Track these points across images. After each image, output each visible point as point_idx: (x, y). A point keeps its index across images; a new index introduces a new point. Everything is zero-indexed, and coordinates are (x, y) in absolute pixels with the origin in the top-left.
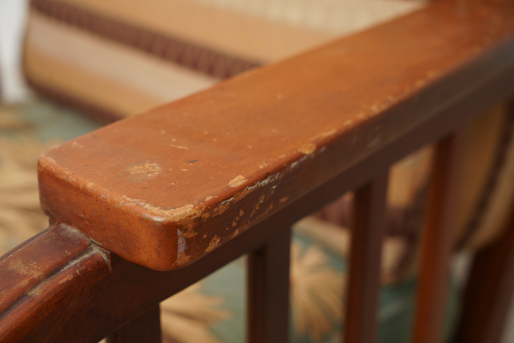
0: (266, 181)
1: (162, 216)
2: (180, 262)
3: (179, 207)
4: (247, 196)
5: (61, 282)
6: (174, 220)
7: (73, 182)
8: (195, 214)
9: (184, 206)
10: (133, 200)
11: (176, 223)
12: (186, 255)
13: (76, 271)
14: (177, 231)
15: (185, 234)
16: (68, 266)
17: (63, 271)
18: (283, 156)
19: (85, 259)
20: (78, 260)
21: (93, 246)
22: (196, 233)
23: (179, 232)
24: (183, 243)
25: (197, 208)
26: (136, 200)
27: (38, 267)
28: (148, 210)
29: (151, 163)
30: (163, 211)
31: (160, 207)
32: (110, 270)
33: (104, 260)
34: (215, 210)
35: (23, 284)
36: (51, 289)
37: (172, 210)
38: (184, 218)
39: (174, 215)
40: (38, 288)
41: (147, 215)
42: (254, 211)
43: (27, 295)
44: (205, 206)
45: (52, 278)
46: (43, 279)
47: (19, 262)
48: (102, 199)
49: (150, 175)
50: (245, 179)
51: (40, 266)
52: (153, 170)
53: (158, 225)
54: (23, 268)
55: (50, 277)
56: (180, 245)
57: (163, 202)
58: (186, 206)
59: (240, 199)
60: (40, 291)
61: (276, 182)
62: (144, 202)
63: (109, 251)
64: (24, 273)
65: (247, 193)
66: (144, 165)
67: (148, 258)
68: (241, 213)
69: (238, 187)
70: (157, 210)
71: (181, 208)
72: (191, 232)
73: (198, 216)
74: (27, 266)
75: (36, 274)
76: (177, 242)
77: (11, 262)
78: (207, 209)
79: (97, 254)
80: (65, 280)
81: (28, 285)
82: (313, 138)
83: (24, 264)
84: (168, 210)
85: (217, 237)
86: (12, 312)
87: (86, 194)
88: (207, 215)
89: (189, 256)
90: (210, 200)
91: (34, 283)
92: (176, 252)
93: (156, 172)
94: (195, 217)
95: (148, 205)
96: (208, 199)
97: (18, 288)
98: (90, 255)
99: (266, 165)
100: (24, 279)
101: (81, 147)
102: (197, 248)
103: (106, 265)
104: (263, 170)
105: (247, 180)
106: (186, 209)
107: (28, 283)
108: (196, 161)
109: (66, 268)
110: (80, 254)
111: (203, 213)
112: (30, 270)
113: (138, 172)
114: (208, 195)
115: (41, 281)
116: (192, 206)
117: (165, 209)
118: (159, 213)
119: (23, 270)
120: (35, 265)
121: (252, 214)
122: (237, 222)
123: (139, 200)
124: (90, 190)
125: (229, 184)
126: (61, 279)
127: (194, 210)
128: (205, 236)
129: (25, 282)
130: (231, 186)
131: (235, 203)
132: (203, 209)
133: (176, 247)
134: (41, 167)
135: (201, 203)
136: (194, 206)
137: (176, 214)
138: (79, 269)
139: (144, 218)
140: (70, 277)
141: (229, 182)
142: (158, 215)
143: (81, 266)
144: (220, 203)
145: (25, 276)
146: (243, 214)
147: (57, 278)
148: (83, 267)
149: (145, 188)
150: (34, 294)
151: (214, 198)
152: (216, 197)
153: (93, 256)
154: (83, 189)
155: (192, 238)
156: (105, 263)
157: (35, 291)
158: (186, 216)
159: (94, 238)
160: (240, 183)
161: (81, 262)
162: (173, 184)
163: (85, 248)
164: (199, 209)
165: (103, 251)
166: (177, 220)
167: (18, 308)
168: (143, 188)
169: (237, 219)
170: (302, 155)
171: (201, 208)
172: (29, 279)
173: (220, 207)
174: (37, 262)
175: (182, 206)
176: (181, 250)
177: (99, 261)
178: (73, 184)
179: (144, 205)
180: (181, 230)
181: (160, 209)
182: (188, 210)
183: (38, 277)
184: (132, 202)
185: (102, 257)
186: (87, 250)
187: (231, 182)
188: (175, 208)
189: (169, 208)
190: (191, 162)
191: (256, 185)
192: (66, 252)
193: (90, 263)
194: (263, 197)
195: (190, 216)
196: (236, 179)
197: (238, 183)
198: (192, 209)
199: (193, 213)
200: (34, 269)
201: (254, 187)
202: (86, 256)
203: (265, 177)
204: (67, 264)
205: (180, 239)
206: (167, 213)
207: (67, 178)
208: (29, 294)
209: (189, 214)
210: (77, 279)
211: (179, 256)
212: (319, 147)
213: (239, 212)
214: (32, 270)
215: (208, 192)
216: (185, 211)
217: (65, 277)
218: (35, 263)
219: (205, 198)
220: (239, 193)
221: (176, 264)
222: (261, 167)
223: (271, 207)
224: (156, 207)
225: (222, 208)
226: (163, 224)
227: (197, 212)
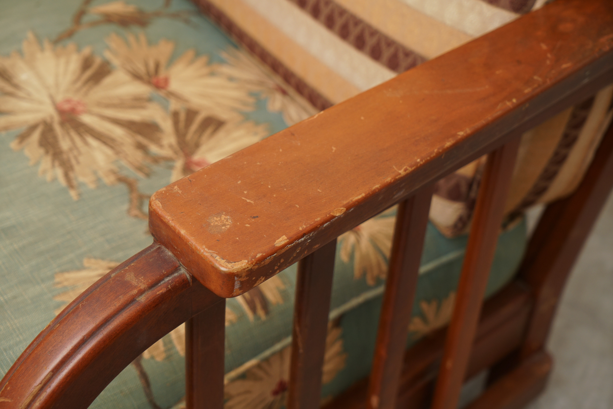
0: (303, 239)
1: (226, 268)
2: (235, 294)
3: (238, 262)
4: (287, 251)
5: (158, 293)
6: (234, 272)
7: (172, 226)
8: (248, 267)
9: (241, 261)
10: (210, 251)
11: (235, 273)
12: (240, 290)
13: (168, 285)
14: (235, 278)
15: (240, 279)
16: (164, 282)
17: (160, 285)
18: (319, 219)
19: (175, 277)
20: (170, 277)
21: (181, 267)
22: (248, 278)
23: (236, 278)
24: (238, 284)
25: (250, 263)
26: (211, 251)
27: (144, 281)
28: (218, 262)
29: (226, 215)
30: (227, 264)
31: (226, 260)
32: (191, 285)
33: (187, 279)
34: (262, 263)
35: (134, 292)
36: (151, 298)
37: (233, 263)
38: (240, 270)
39: (234, 268)
40: (143, 296)
41: (217, 265)
42: (292, 258)
43: (136, 300)
44: (255, 262)
45: (152, 289)
46: (147, 290)
47: (132, 275)
48: (189, 244)
49: (223, 227)
50: (287, 239)
51: (146, 280)
52: (226, 223)
53: (223, 273)
54: (135, 280)
55: (151, 289)
56: (236, 285)
57: (228, 255)
58: (243, 261)
59: (282, 253)
60: (144, 298)
61: (310, 238)
62: (217, 254)
63: (191, 274)
64: (135, 284)
65: (287, 249)
66: (221, 217)
67: (215, 289)
68: (282, 261)
69: (280, 246)
70: (223, 262)
71: (239, 262)
72: (244, 277)
73: (250, 268)
74: (137, 279)
75: (143, 286)
76: (234, 283)
77: (127, 274)
78: (256, 263)
79: (183, 274)
80: (161, 291)
81: (137, 293)
82: (345, 202)
83: (135, 277)
84: (230, 264)
85: (263, 277)
86: (126, 312)
87: (180, 237)
88: (256, 267)
89: (242, 291)
90: (260, 257)
91: (141, 292)
92: (233, 289)
93: (229, 225)
94: (248, 269)
95: (218, 257)
96: (259, 255)
97: (131, 295)
98: (179, 274)
99: (305, 227)
100: (135, 289)
101: (180, 192)
102: (248, 285)
103: (188, 282)
104: (301, 231)
105: (288, 240)
106: (242, 264)
107: (137, 292)
108: (257, 217)
109: (162, 283)
110: (172, 273)
111: (253, 266)
112: (139, 283)
113: (216, 223)
114: (259, 253)
115: (145, 291)
116: (247, 261)
117: (229, 262)
118: (224, 265)
119: (134, 282)
120: (142, 279)
121: (290, 260)
122: (279, 266)
123: (213, 252)
124: (183, 236)
125: (275, 243)
126: (158, 291)
127: (248, 264)
128: (254, 278)
129: (135, 291)
130: (276, 245)
131: (277, 256)
132: (254, 264)
133: (233, 286)
134: (152, 207)
135: (253, 260)
136: (248, 261)
137: (235, 267)
138: (170, 285)
139: (215, 266)
140: (164, 290)
141: (275, 241)
142: (223, 267)
143: (172, 282)
144: (266, 258)
145: (135, 287)
146: (283, 261)
147: (156, 290)
148: (173, 283)
149: (219, 241)
150: (140, 300)
151: (262, 255)
152: (264, 254)
153: (181, 275)
154: (178, 233)
155: (244, 280)
156: (188, 281)
157: (141, 297)
158: (242, 269)
159: (182, 263)
160: (283, 243)
161: (172, 279)
162: (238, 238)
163: (176, 269)
164: (251, 264)
165: (188, 273)
166: (235, 272)
167: (129, 309)
168: (217, 240)
169: (279, 264)
170: (334, 217)
171: (252, 263)
172: (138, 289)
173: (266, 261)
174: (144, 277)
175: (240, 261)
176: (237, 288)
177: (184, 279)
178: (172, 228)
179: (216, 257)
180: (237, 277)
181: (226, 261)
182: (243, 265)
183: (144, 288)
184: (208, 253)
185: (186, 276)
186: (177, 270)
187: (277, 241)
188: (235, 262)
189: (231, 261)
190: (254, 217)
191: (295, 243)
192: (163, 271)
193: (178, 280)
194: (300, 248)
195: (244, 269)
196: (281, 239)
197: (282, 242)
198: (246, 264)
199: (246, 267)
200: (141, 282)
201: (292, 245)
202: (176, 274)
203: (303, 236)
204: (163, 280)
205: (236, 282)
206: (229, 265)
207: (168, 222)
208: (137, 300)
209: (244, 268)
210: (169, 291)
211: (235, 291)
212: (348, 209)
213: (281, 260)
214: (140, 283)
215: (260, 249)
216: (242, 265)
217: (161, 290)
218: (142, 277)
219: (257, 255)
220: (281, 250)
221: (233, 295)
222: (301, 229)
223: (306, 252)
224: (223, 259)
225: (268, 261)
226: (226, 274)
227: (249, 266)
